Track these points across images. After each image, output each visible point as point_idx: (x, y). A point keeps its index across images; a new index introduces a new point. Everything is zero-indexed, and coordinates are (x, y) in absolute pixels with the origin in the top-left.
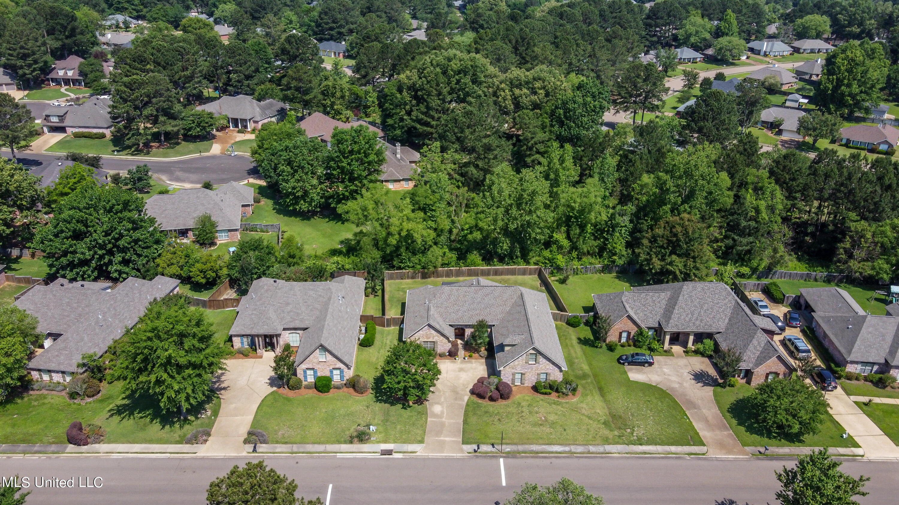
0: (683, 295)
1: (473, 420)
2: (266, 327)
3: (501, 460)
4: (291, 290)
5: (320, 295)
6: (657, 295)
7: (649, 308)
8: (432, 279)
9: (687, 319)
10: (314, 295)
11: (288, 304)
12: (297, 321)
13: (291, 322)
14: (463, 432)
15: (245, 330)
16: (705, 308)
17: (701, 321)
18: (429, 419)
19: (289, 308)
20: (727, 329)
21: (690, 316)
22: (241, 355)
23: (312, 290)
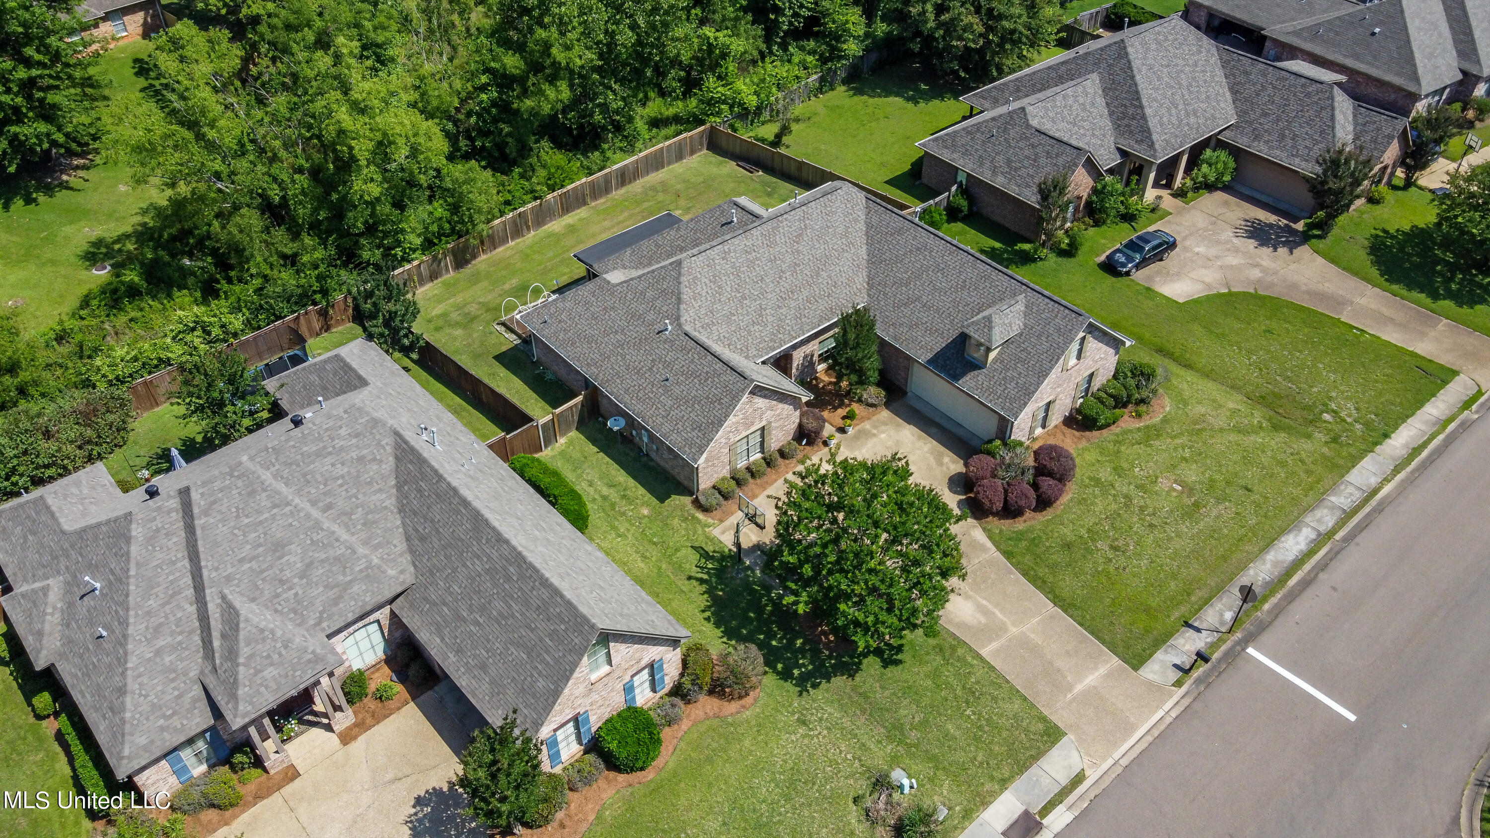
0: (1140, 71)
1: (1068, 584)
2: (270, 672)
3: (1250, 650)
4: (252, 493)
5: (361, 459)
6: (1080, 89)
7: (1086, 125)
8: (483, 257)
9: (1174, 120)
10: (340, 470)
11: (279, 548)
12: (356, 588)
13: (336, 601)
14: (1092, 633)
15: (176, 722)
16: (1184, 83)
17: (1195, 113)
18: (985, 652)
19: (294, 558)
20: (1242, 114)
21: (1173, 111)
22: (211, 815)
23: (319, 454)
